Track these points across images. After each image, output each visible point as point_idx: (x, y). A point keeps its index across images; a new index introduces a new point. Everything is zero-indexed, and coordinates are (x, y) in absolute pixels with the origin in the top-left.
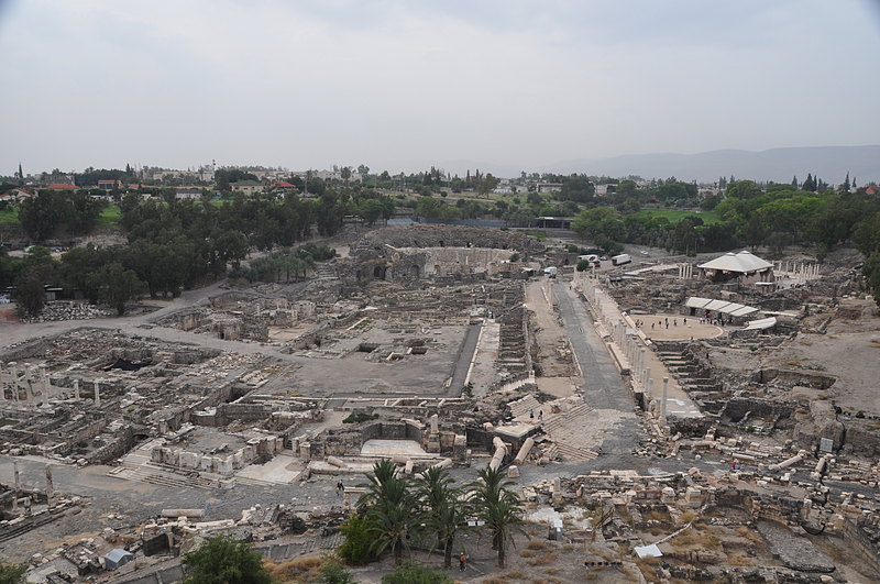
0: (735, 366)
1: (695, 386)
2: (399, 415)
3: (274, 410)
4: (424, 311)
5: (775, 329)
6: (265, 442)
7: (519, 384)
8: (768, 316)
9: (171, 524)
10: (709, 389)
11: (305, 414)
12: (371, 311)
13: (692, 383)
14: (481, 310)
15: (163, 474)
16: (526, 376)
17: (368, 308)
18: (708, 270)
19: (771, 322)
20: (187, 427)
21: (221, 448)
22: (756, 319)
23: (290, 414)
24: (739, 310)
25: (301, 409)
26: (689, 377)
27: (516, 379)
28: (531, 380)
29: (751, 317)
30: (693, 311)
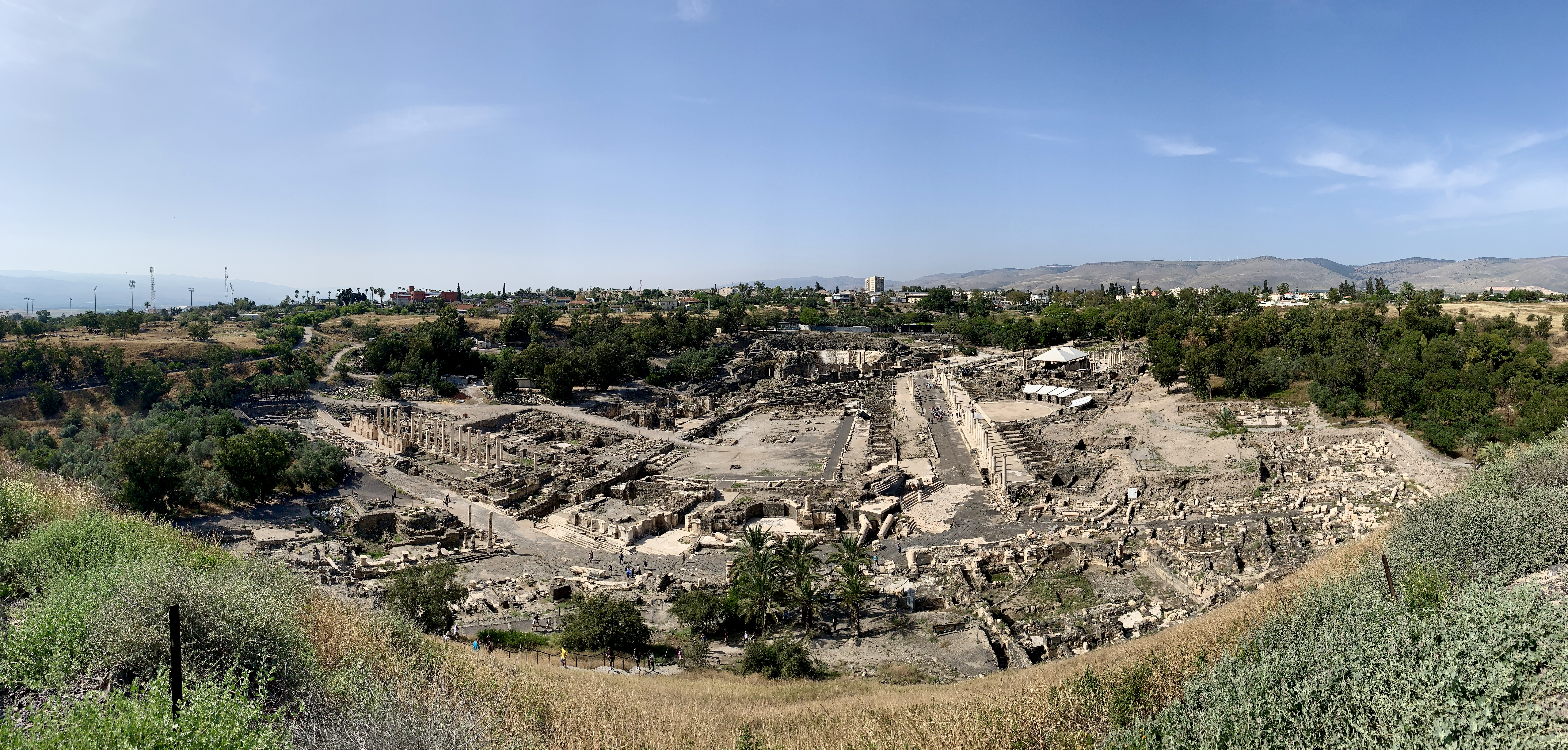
0: (1063, 439)
1: (1031, 458)
2: (777, 495)
3: (673, 488)
4: (807, 404)
5: (1092, 405)
6: (661, 517)
7: (884, 466)
8: (1085, 395)
9: (576, 578)
10: (1042, 459)
11: (700, 494)
12: (761, 405)
13: (1028, 456)
14: (855, 403)
15: (576, 534)
16: (889, 458)
17: (759, 402)
18: (1040, 361)
19: (1088, 399)
20: (600, 497)
21: (625, 518)
22: (1077, 398)
23: (686, 493)
24: (1064, 392)
25: (696, 489)
26: (1026, 450)
27: (880, 461)
28: (894, 462)
29: (1074, 396)
30: (1029, 396)
